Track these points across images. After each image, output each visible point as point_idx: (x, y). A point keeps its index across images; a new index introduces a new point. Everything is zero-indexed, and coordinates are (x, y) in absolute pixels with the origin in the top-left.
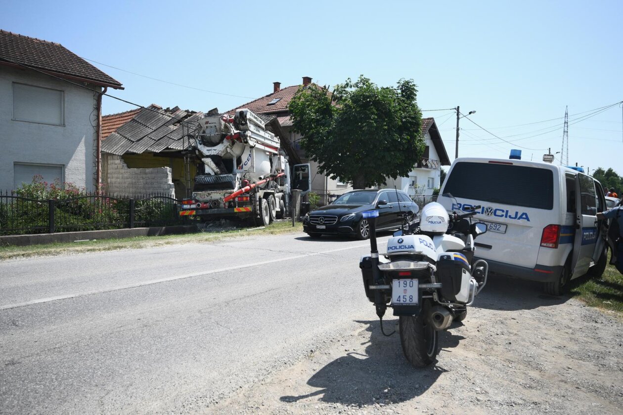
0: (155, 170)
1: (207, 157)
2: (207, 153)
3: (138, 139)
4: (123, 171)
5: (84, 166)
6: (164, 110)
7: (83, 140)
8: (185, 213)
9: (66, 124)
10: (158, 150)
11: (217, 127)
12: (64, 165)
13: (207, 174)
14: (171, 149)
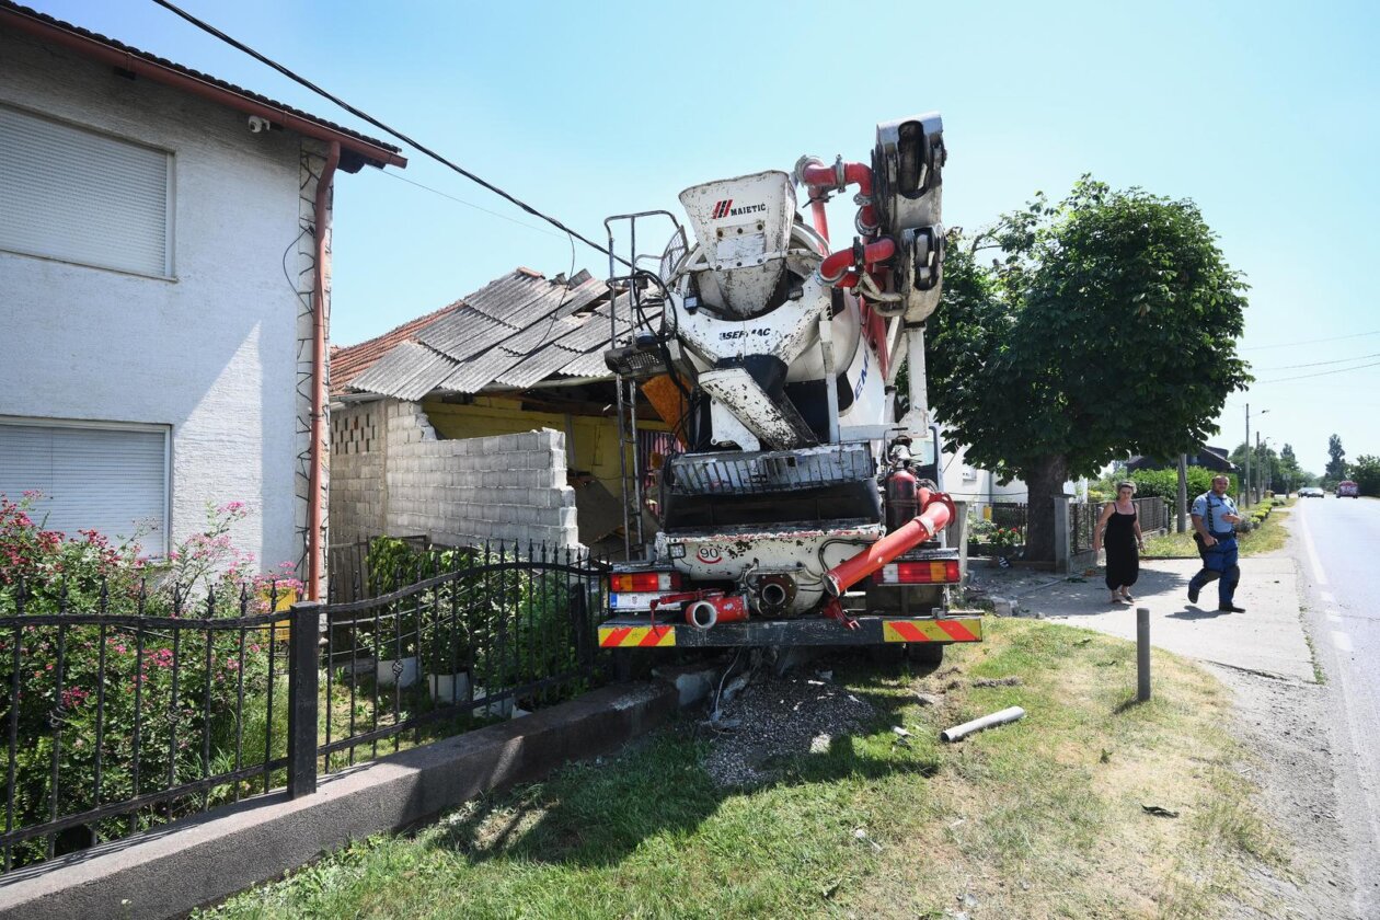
0: (512, 440)
1: (725, 364)
2: (727, 350)
3: (471, 354)
4: (421, 448)
5: (256, 429)
6: (550, 281)
7: (255, 335)
8: (624, 634)
9: (180, 273)
10: (526, 380)
11: (768, 229)
12: (171, 425)
13: (719, 447)
14: (565, 376)
